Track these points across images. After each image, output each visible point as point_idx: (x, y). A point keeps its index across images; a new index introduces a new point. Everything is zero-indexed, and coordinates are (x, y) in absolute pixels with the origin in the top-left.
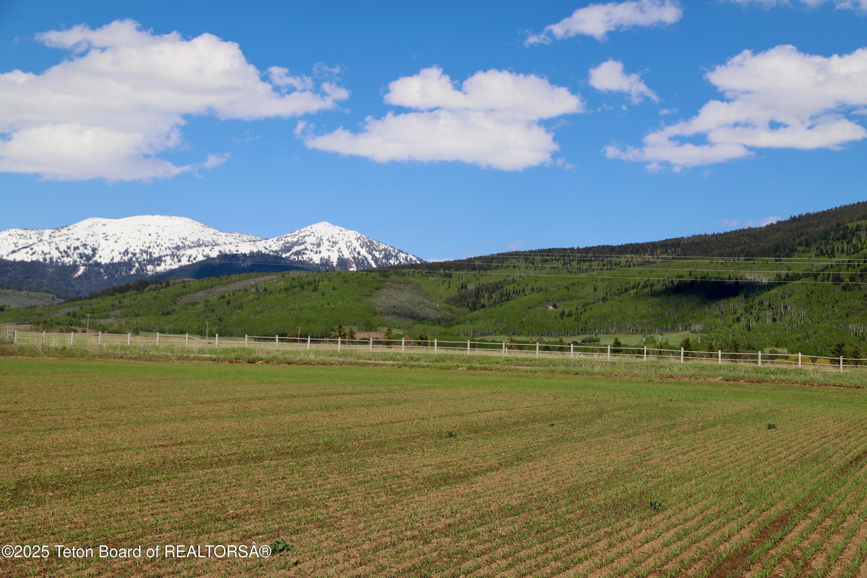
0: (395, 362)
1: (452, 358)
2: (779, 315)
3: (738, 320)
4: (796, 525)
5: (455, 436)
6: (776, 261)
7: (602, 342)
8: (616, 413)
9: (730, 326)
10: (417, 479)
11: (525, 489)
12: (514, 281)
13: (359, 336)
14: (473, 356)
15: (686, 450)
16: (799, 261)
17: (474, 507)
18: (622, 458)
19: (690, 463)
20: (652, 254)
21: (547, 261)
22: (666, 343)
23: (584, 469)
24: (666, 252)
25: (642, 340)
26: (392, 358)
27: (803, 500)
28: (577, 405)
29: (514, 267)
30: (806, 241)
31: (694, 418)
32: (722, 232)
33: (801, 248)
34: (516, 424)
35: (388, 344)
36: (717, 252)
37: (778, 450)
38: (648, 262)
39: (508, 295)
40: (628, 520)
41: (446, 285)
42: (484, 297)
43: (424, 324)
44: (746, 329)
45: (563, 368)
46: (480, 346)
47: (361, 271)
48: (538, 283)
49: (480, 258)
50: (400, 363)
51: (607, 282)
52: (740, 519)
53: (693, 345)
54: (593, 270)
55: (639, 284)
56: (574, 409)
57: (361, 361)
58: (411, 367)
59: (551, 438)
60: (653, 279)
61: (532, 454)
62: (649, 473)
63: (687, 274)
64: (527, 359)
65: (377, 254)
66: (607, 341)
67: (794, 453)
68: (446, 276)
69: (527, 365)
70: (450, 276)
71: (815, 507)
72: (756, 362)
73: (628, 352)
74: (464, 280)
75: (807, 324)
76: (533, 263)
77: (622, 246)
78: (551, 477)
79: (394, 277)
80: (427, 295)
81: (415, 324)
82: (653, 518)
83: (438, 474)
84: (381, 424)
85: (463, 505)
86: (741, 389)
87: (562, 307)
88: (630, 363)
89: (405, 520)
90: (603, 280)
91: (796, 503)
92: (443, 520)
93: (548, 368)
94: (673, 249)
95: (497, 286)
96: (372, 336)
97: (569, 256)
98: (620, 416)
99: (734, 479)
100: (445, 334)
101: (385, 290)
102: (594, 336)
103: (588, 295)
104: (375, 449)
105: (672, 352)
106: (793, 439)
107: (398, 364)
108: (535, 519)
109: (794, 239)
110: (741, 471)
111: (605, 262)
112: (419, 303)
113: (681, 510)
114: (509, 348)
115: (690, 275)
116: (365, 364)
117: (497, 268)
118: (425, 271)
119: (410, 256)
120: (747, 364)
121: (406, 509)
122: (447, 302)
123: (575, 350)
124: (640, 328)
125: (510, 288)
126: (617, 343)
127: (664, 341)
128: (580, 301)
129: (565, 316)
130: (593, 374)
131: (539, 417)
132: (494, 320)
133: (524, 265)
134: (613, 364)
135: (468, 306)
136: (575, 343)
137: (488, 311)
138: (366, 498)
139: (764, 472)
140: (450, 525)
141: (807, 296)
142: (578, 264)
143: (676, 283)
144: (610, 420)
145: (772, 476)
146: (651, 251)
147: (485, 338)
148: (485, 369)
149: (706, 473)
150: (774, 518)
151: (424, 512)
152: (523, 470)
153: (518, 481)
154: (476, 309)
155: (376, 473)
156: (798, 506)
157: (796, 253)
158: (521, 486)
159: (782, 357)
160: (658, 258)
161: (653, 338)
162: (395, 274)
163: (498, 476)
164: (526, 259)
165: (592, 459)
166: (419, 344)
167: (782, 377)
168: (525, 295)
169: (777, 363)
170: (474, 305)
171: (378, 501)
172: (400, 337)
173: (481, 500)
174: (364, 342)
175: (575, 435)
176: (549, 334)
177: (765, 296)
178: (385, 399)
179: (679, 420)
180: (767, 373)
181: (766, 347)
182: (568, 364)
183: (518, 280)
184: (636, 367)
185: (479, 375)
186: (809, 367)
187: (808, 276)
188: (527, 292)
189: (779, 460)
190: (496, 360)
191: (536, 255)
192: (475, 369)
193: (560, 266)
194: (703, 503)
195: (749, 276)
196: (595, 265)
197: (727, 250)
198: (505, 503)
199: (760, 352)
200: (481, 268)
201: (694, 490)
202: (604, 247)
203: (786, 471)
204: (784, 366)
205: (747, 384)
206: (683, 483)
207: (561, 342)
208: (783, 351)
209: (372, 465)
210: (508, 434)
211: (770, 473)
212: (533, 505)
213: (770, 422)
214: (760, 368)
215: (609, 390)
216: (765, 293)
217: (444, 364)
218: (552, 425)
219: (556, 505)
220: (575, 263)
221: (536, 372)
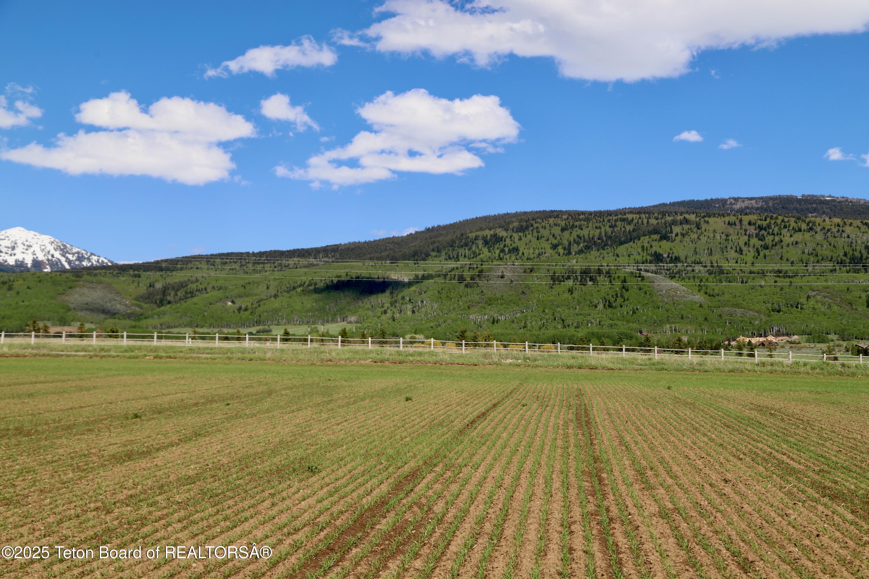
0: (87, 353)
1: (140, 348)
2: (417, 308)
3: (385, 312)
4: (424, 478)
5: (140, 417)
6: (415, 264)
7: (274, 333)
8: (283, 392)
9: (379, 317)
10: (103, 457)
11: (202, 460)
12: (197, 281)
13: (53, 330)
14: (160, 346)
15: (340, 421)
16: (432, 264)
17: (154, 478)
18: (287, 430)
19: (343, 432)
20: (315, 258)
21: (226, 263)
22: (327, 333)
23: (254, 441)
24: (327, 256)
25: (307, 330)
26: (84, 350)
27: (430, 458)
28: (251, 386)
29: (197, 268)
30: (438, 247)
31: (347, 395)
32: (372, 240)
33: (434, 254)
34: (196, 404)
35: (81, 336)
36: (369, 256)
37: (412, 418)
38: (312, 265)
39: (191, 293)
40: (288, 482)
41: (136, 284)
42: (170, 294)
43: (115, 318)
44: (391, 320)
45: (240, 355)
46: (167, 338)
47: (55, 272)
48: (219, 282)
49: (166, 261)
50: (92, 353)
51: (278, 282)
52: (380, 476)
53: (349, 334)
54: (266, 271)
55: (304, 283)
56: (247, 390)
57: (54, 353)
58: (102, 357)
59: (226, 416)
60: (317, 278)
61: (209, 430)
62: (308, 442)
63: (344, 275)
64: (207, 348)
65: (70, 257)
66: (278, 332)
67: (425, 420)
68: (135, 276)
69: (208, 354)
70: (139, 276)
71: (439, 462)
72: (399, 347)
73: (295, 340)
74: (152, 280)
75: (438, 315)
76: (214, 265)
77: (290, 251)
78: (225, 449)
79: (86, 277)
80: (118, 293)
81: (107, 319)
82: (310, 480)
83: (123, 451)
84: (71, 409)
85: (144, 478)
86: (386, 369)
87: (239, 303)
88: (297, 350)
89: (90, 494)
90: (275, 279)
91: (424, 460)
92: (125, 491)
93: (226, 355)
94: (333, 254)
95: (182, 285)
96: (65, 330)
97: (245, 259)
98: (286, 395)
99: (377, 443)
100: (134, 327)
101: (78, 289)
102: (267, 327)
103: (262, 292)
104: (64, 432)
105: (332, 340)
106: (425, 408)
107: (89, 355)
108: (209, 486)
109: (428, 246)
110: (383, 436)
111: (276, 265)
112: (110, 301)
113: (333, 471)
114: (192, 339)
115: (347, 275)
116: (57, 356)
117: (181, 269)
118: (115, 272)
119: (101, 259)
120: (392, 348)
121: (91, 484)
122: (136, 299)
123: (250, 339)
124: (305, 320)
125: (194, 286)
126: (287, 333)
127: (325, 331)
128: (254, 298)
129: (242, 311)
130: (264, 360)
131: (216, 398)
132: (179, 315)
133: (206, 267)
134: (282, 350)
135: (156, 303)
136: (250, 334)
137: (174, 307)
138: (53, 476)
139: (401, 437)
140: (131, 496)
141: (439, 292)
142: (253, 266)
143: (335, 282)
144: (277, 398)
145: (408, 439)
146: (315, 255)
147: (171, 330)
148: (170, 357)
149: (355, 440)
150: (406, 474)
151: (108, 486)
152: (200, 444)
153: (195, 454)
154: (162, 305)
155: (64, 453)
156: (426, 462)
157: (430, 257)
158: (198, 458)
159: (420, 342)
160: (320, 261)
161: (316, 328)
162: (88, 274)
163: (177, 451)
164: (208, 262)
165: (262, 432)
166: (110, 336)
167: (419, 358)
168: (207, 293)
169: (415, 347)
170: (161, 301)
171: (64, 478)
172: (92, 330)
173: (162, 472)
174: (58, 336)
175: (247, 412)
176: (228, 326)
177: (406, 292)
178: (76, 387)
179: (335, 396)
180: (407, 356)
181: (407, 334)
182: (243, 351)
183: (200, 279)
184: (302, 353)
185: (164, 363)
186: (440, 350)
187: (439, 276)
188: (208, 290)
189: (414, 426)
190: (180, 350)
191: (216, 258)
192: (161, 358)
193: (238, 268)
194: (351, 465)
195: (394, 276)
196: (267, 266)
197: (377, 255)
198: (183, 474)
199: (401, 338)
200: (167, 269)
201: (344, 454)
202: (275, 252)
203: (418, 435)
204: (420, 350)
205: (391, 365)
206: (336, 449)
207: (238, 332)
208: (420, 337)
209: (61, 446)
210: (188, 413)
211: (406, 437)
212: (208, 474)
213: (408, 395)
214: (401, 351)
215: (278, 373)
216: (406, 290)
217: (133, 354)
218: (228, 404)
219: (227, 473)
220: (250, 265)
221: (215, 359)
